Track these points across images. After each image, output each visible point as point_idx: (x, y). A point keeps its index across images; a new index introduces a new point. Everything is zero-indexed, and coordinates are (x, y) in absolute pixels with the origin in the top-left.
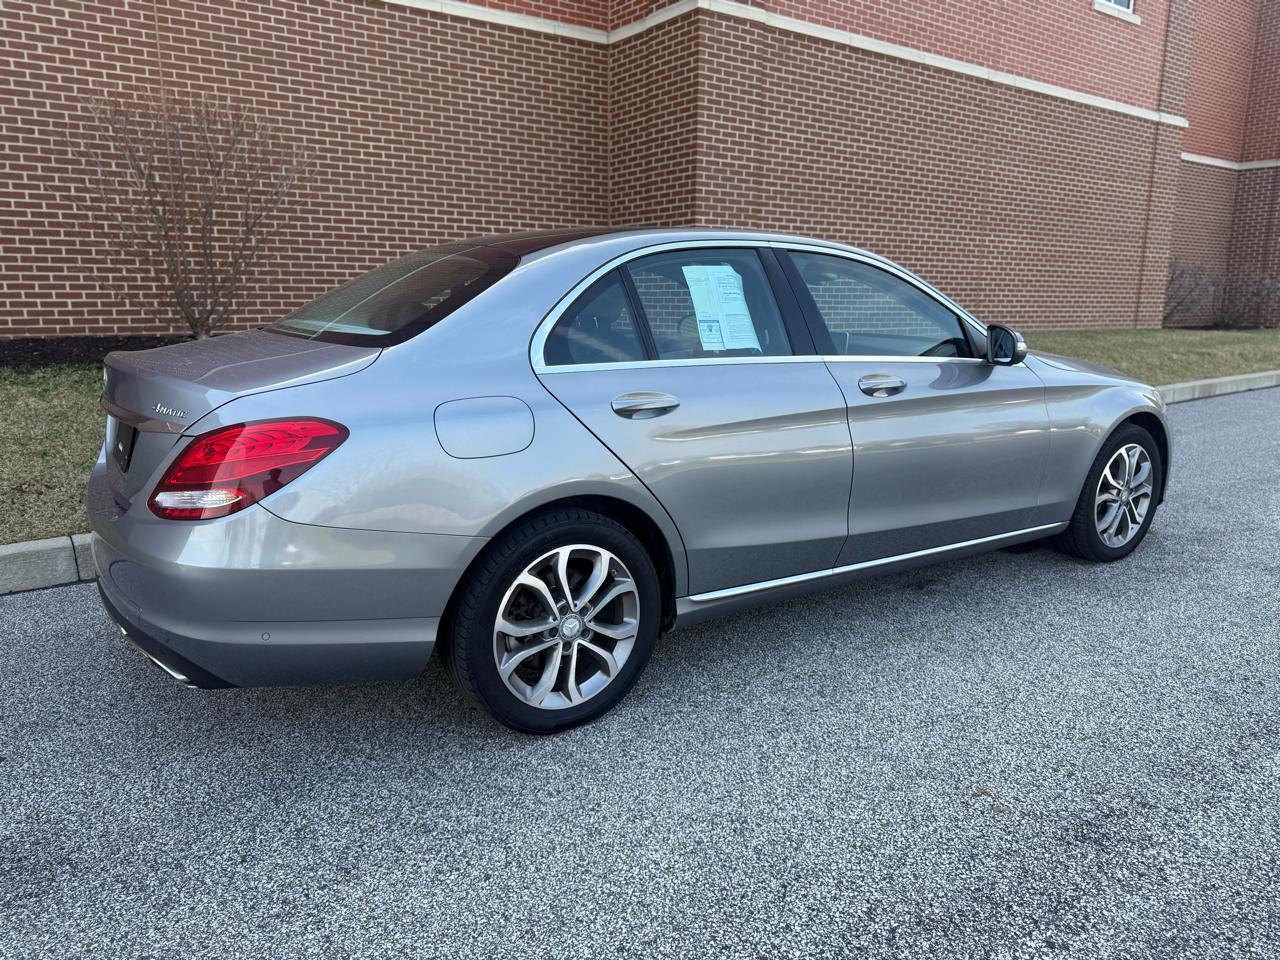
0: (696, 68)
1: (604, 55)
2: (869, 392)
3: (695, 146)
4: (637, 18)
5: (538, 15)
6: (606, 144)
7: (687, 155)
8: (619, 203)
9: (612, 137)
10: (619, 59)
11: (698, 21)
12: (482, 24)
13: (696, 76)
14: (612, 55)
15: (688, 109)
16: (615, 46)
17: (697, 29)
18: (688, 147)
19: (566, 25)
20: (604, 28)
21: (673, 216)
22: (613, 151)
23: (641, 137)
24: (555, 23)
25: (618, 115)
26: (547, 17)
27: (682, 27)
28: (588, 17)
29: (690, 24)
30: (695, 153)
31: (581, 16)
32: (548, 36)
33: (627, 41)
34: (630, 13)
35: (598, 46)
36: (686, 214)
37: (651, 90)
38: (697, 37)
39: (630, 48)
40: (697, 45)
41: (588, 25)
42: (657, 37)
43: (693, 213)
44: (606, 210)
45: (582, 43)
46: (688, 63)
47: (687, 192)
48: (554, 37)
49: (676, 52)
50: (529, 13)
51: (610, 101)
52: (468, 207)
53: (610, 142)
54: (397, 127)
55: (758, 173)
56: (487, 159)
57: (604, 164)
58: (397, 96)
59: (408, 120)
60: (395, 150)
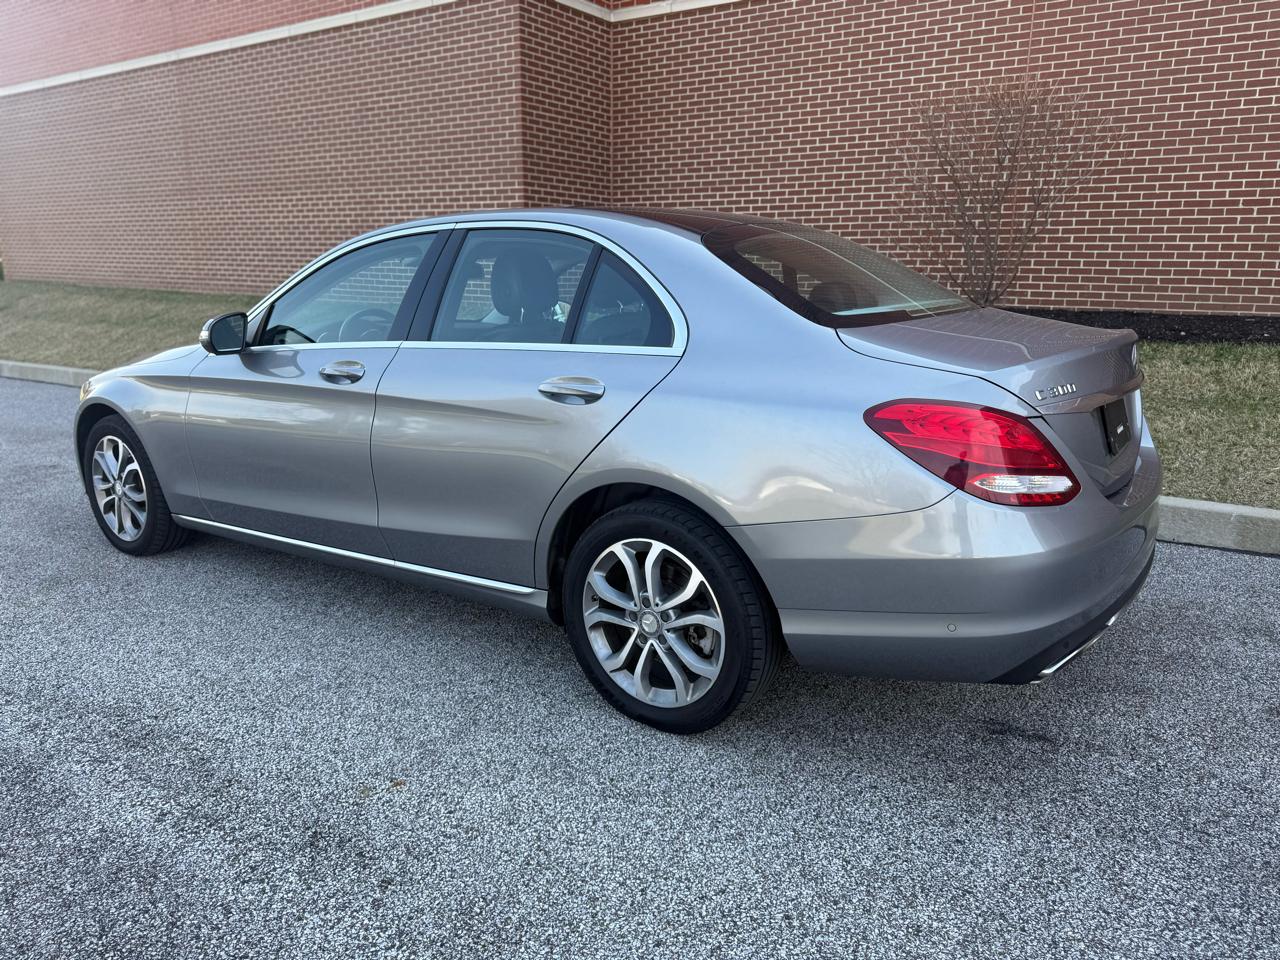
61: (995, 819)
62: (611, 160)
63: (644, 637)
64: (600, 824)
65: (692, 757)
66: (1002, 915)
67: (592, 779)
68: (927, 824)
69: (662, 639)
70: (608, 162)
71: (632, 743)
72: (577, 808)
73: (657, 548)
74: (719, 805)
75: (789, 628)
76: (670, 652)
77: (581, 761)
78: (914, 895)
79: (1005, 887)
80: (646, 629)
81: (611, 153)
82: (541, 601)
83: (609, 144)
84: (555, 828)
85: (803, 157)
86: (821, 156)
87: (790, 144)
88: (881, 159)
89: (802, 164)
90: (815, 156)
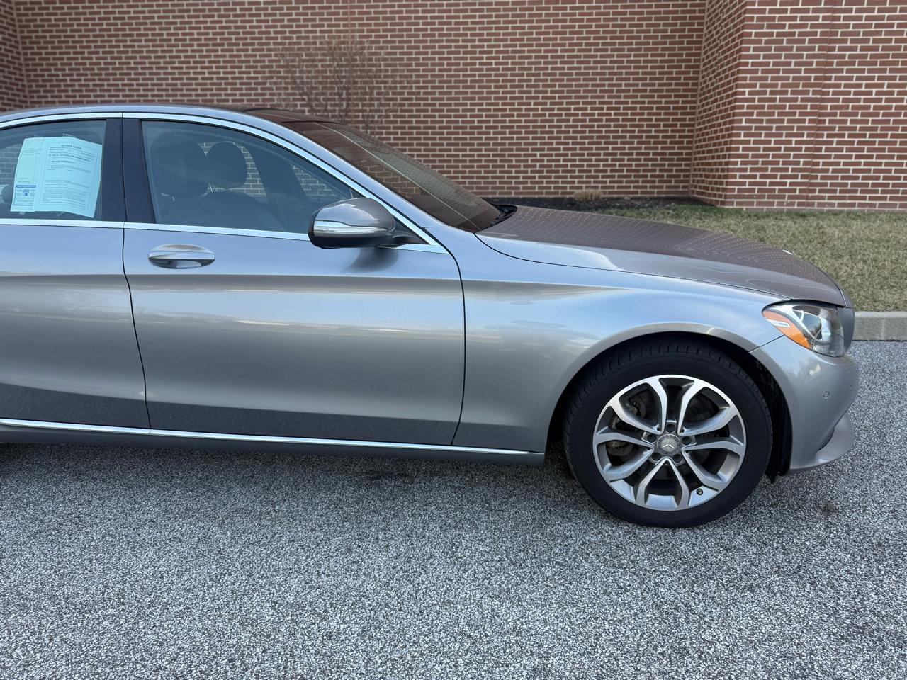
2: (170, 264)
6: (701, 30)
7: (739, 30)
8: (704, 82)
18: (741, 22)
21: (726, 90)
47: (736, 66)
52: (560, 98)
53: (705, 27)
54: (506, 40)
55: (828, 39)
56: (580, 57)
57: (696, 49)
58: (508, 16)
59: (515, 34)
60: (503, 58)
61: (377, 539)
62: (25, 78)
64: (57, 640)
66: (387, 605)
67: (47, 603)
68: (332, 557)
70: (22, 80)
71: (86, 563)
72: (33, 633)
74: (169, 591)
77: (35, 591)
78: (326, 611)
79: (387, 584)
81: (24, 72)
83: (20, 64)
84: (11, 657)
85: (196, 84)
86: (211, 84)
87: (185, 73)
88: (256, 89)
89: (196, 90)
90: (206, 84)
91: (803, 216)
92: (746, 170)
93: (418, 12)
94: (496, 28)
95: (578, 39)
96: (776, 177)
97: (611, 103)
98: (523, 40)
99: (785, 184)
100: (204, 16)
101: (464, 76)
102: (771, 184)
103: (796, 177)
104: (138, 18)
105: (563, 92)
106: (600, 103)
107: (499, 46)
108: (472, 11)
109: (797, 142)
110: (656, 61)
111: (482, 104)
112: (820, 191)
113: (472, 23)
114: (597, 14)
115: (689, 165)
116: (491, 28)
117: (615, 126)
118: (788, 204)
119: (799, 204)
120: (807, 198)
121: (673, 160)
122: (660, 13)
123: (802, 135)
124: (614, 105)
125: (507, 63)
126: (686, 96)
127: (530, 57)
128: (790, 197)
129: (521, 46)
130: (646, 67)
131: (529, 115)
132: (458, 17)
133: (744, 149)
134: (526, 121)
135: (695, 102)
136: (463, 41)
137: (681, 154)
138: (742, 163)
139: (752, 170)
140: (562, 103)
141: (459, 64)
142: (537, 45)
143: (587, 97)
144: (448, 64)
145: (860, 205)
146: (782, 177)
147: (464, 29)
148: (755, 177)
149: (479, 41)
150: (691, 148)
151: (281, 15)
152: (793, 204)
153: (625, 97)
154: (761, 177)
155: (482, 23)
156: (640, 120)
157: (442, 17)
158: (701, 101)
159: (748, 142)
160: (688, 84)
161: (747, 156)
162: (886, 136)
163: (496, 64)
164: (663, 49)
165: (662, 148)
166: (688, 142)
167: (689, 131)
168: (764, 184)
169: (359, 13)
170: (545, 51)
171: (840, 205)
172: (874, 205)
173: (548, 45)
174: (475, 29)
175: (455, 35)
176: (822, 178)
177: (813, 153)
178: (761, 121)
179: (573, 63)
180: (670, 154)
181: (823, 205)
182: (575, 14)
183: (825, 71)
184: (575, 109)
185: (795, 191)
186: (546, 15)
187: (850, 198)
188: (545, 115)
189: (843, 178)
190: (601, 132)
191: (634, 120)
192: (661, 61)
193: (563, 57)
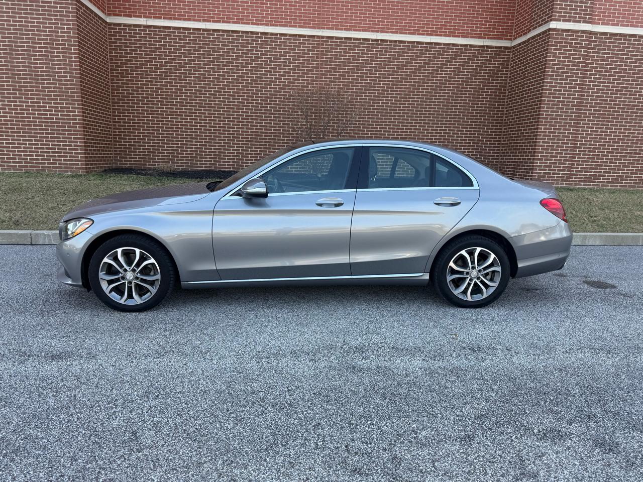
0: (546, 57)
1: (508, 52)
3: (542, 93)
4: (524, 34)
5: (476, 38)
6: (505, 93)
7: (538, 98)
8: (508, 120)
9: (508, 90)
10: (515, 53)
11: (549, 34)
12: (449, 45)
13: (546, 61)
14: (513, 51)
15: (541, 76)
16: (514, 47)
17: (549, 38)
18: (539, 94)
19: (489, 40)
20: (510, 40)
21: (529, 126)
22: (508, 96)
23: (520, 89)
24: (484, 40)
25: (512, 79)
26: (480, 38)
27: (543, 37)
28: (501, 35)
29: (546, 36)
30: (541, 97)
31: (498, 35)
32: (480, 46)
33: (519, 44)
34: (522, 32)
35: (506, 48)
36: (534, 125)
37: (526, 67)
38: (548, 42)
39: (520, 48)
40: (548, 46)
41: (502, 39)
42: (532, 42)
43: (538, 125)
44: (502, 123)
45: (497, 47)
46: (543, 54)
47: (536, 115)
48: (483, 47)
49: (539, 49)
50: (472, 37)
51: (509, 73)
52: (432, 124)
53: (507, 92)
54: (406, 91)
55: (579, 105)
56: (444, 102)
57: (503, 102)
58: (407, 79)
59: (410, 88)
60: (403, 101)
63: (471, 280)
65: (492, 312)
69: (478, 278)
73: (479, 249)
75: (520, 265)
76: (482, 282)
80: (473, 276)
82: (427, 277)
83: (108, 85)
85: (224, 105)
86: (233, 105)
87: (217, 98)
88: (262, 110)
89: (224, 108)
90: (230, 105)
91: (571, 190)
92: (541, 166)
93: (358, 73)
94: (400, 85)
95: (443, 93)
96: (555, 170)
97: (459, 128)
98: (414, 92)
99: (559, 174)
100: (232, 66)
101: (381, 109)
102: (553, 174)
103: (564, 171)
104: (191, 64)
105: (434, 120)
106: (453, 127)
107: (402, 94)
108: (388, 75)
109: (565, 154)
110: (482, 107)
111: (390, 125)
112: (575, 178)
113: (388, 81)
114: (453, 81)
115: (497, 162)
116: (398, 85)
117: (460, 140)
118: (561, 184)
119: (566, 184)
120: (569, 181)
121: (489, 159)
122: (485, 82)
123: (568, 150)
124: (460, 129)
125: (405, 104)
126: (497, 126)
127: (418, 101)
128: (562, 181)
129: (413, 95)
130: (478, 110)
131: (416, 132)
132: (380, 78)
133: (541, 156)
134: (414, 135)
135: (501, 129)
136: (382, 90)
137: (494, 156)
138: (540, 163)
139: (545, 166)
140: (433, 127)
141: (379, 103)
142: (422, 95)
143: (446, 124)
144: (373, 103)
145: (593, 185)
146: (558, 170)
147: (383, 84)
148: (545, 170)
149: (391, 91)
150: (498, 153)
151: (279, 69)
152: (563, 184)
153: (466, 125)
154: (549, 170)
155: (393, 81)
156: (474, 137)
157: (372, 77)
158: (505, 129)
159: (543, 153)
160: (498, 120)
161: (542, 159)
162: (604, 152)
163: (399, 104)
164: (486, 101)
165: (484, 153)
166: (497, 150)
167: (498, 144)
168: (550, 173)
169: (325, 71)
170: (426, 99)
171: (584, 185)
172: (599, 185)
173: (428, 95)
174: (389, 84)
175: (378, 87)
176: (576, 171)
177: (572, 159)
178: (549, 143)
179: (440, 105)
180: (488, 156)
181: (576, 185)
182: (442, 80)
183: (578, 120)
184: (440, 130)
185: (564, 177)
186: (427, 80)
187: (588, 181)
188: (424, 133)
189: (585, 172)
190: (453, 143)
191: (471, 137)
192: (485, 107)
193: (435, 102)
